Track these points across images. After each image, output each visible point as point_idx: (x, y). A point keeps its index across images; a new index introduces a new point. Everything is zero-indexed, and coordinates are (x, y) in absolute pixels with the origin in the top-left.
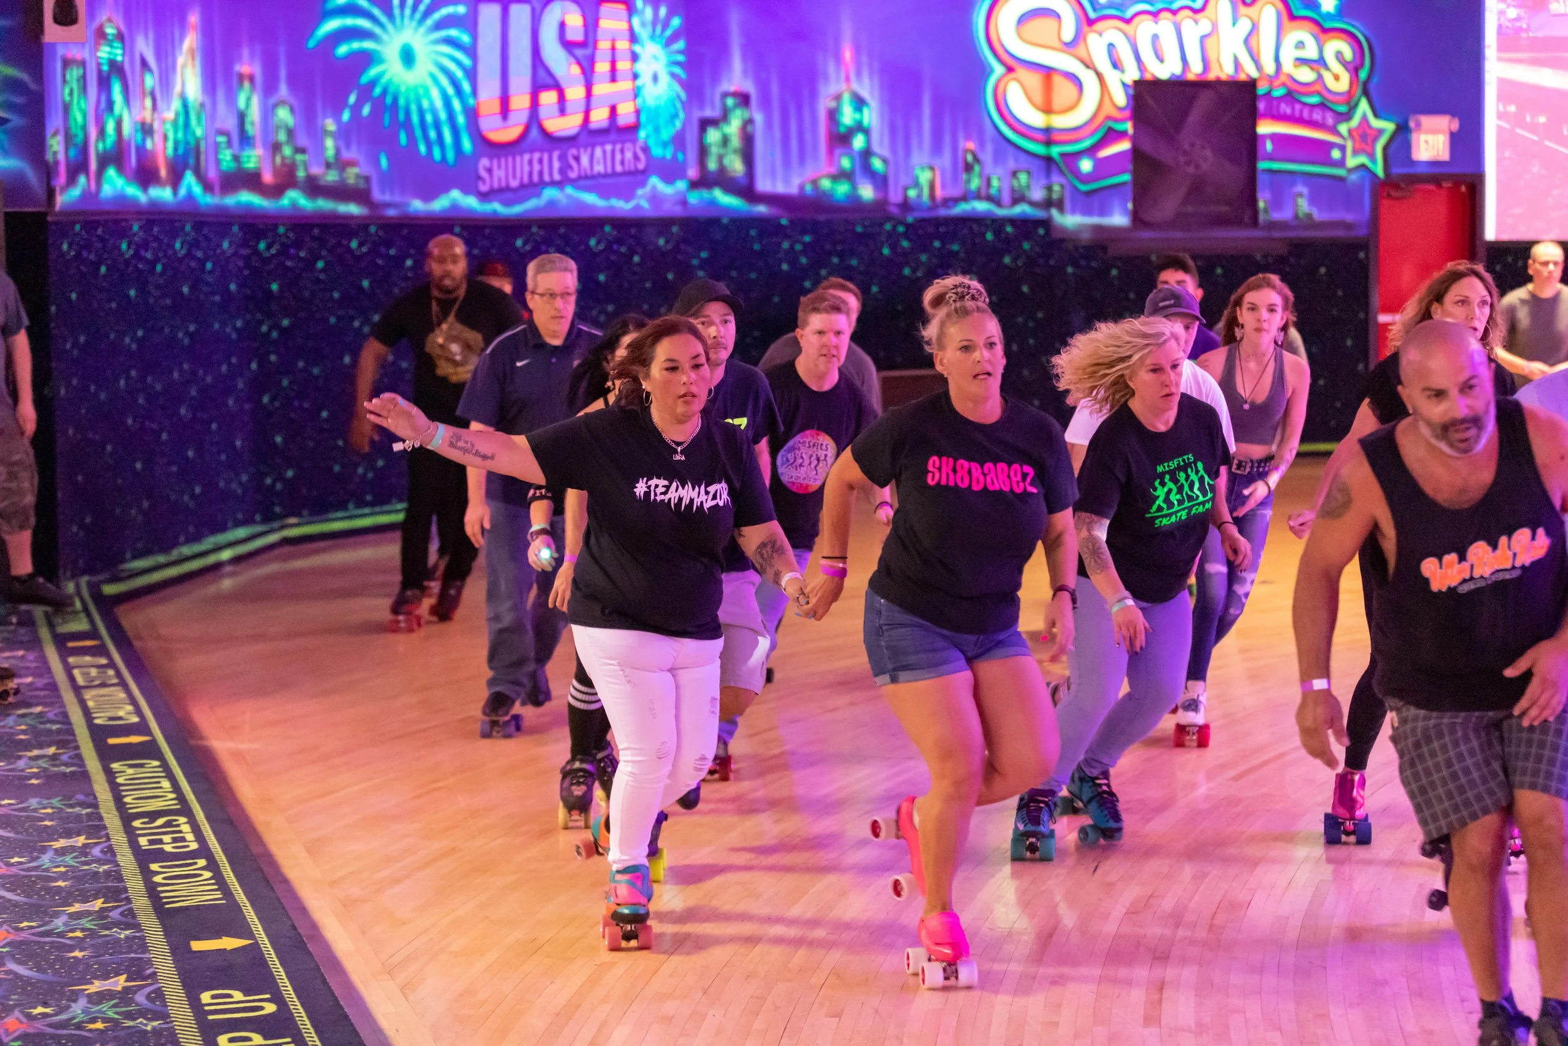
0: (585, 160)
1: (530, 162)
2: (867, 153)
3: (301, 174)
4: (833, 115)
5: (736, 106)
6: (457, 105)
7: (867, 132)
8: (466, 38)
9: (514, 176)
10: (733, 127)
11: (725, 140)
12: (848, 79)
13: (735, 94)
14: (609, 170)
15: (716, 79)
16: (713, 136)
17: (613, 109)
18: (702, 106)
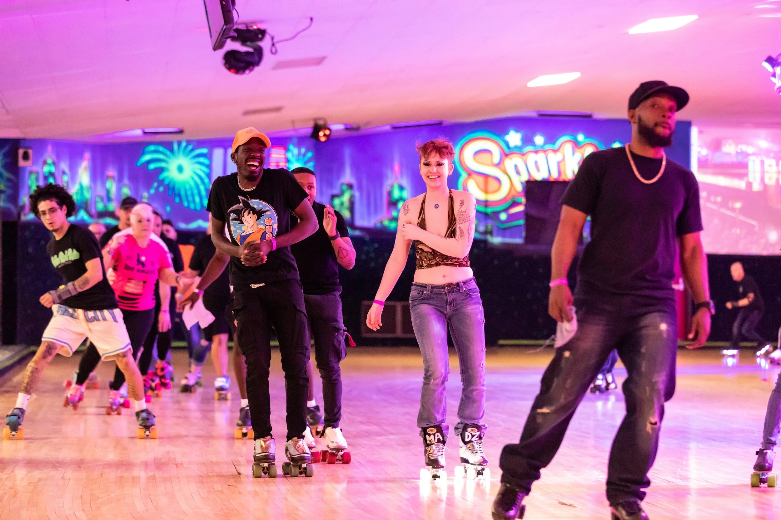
4: (390, 194)
5: (347, 189)
8: (206, 161)
10: (346, 198)
11: (342, 204)
12: (396, 178)
13: (346, 184)
15: (338, 178)
16: (337, 202)
18: (332, 189)
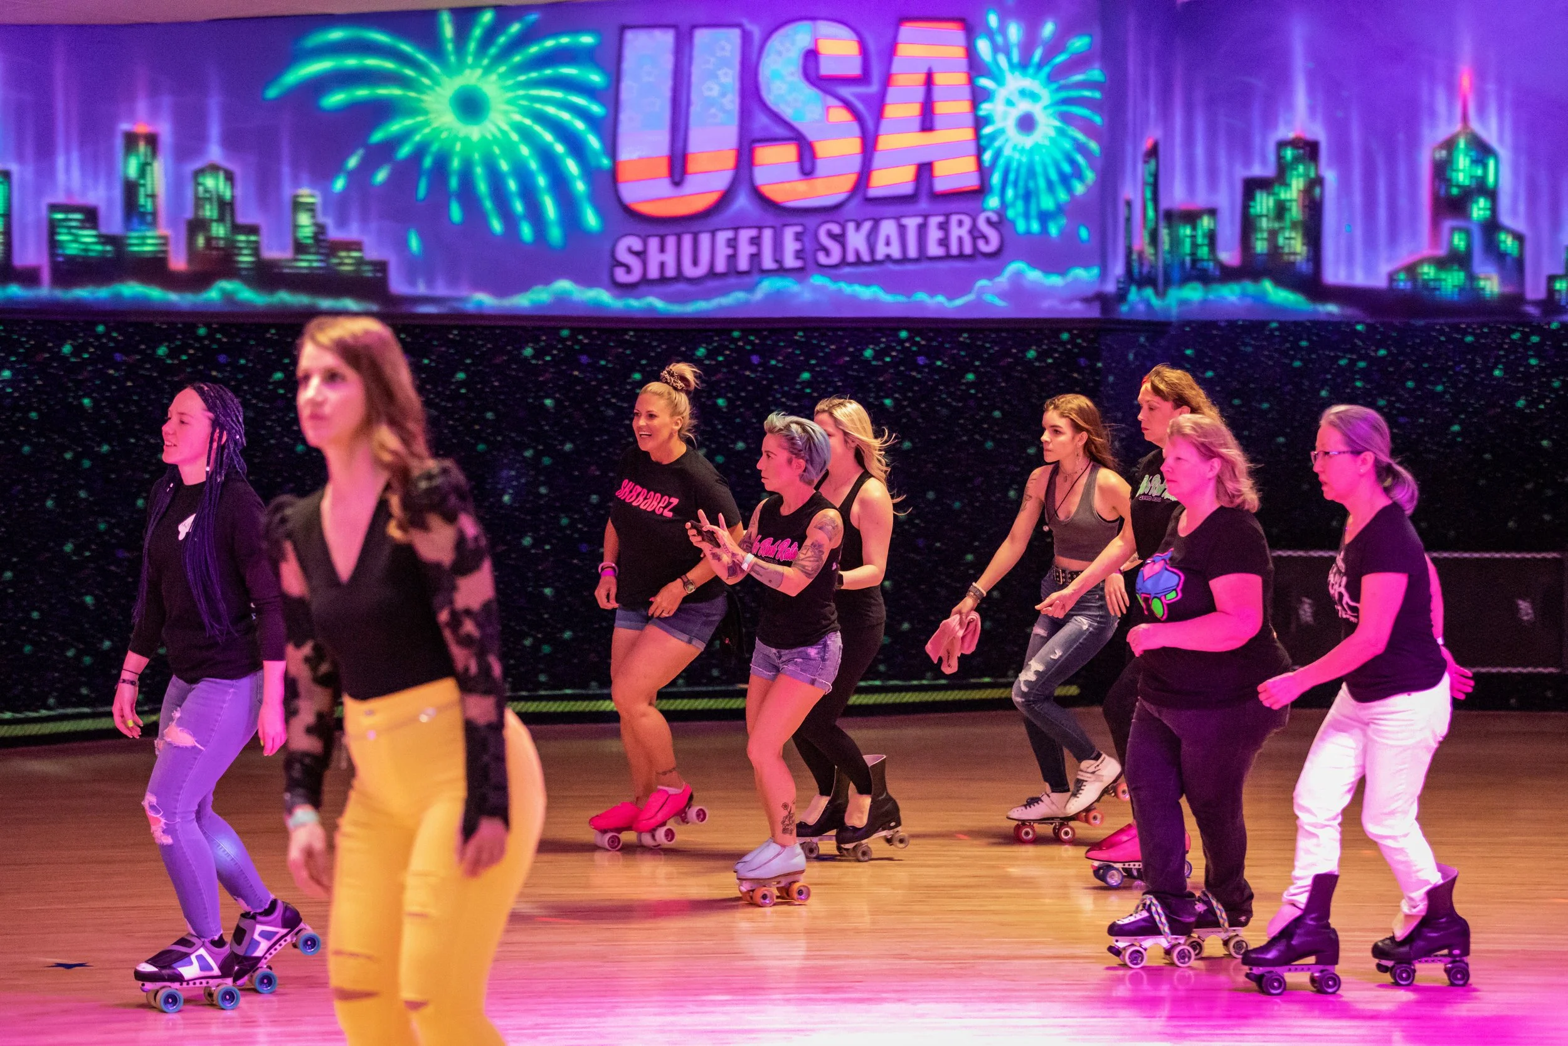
0: (856, 240)
1: (732, 243)
2: (1492, 226)
3: (245, 259)
4: (1441, 170)
5: (1297, 160)
6: (572, 167)
7: (1492, 195)
8: (596, 78)
9: (695, 262)
10: (1293, 191)
11: (1281, 209)
12: (1465, 118)
13: (1294, 143)
14: (912, 252)
15: (1269, 121)
16: (1263, 203)
17: (925, 170)
18: (1247, 164)
